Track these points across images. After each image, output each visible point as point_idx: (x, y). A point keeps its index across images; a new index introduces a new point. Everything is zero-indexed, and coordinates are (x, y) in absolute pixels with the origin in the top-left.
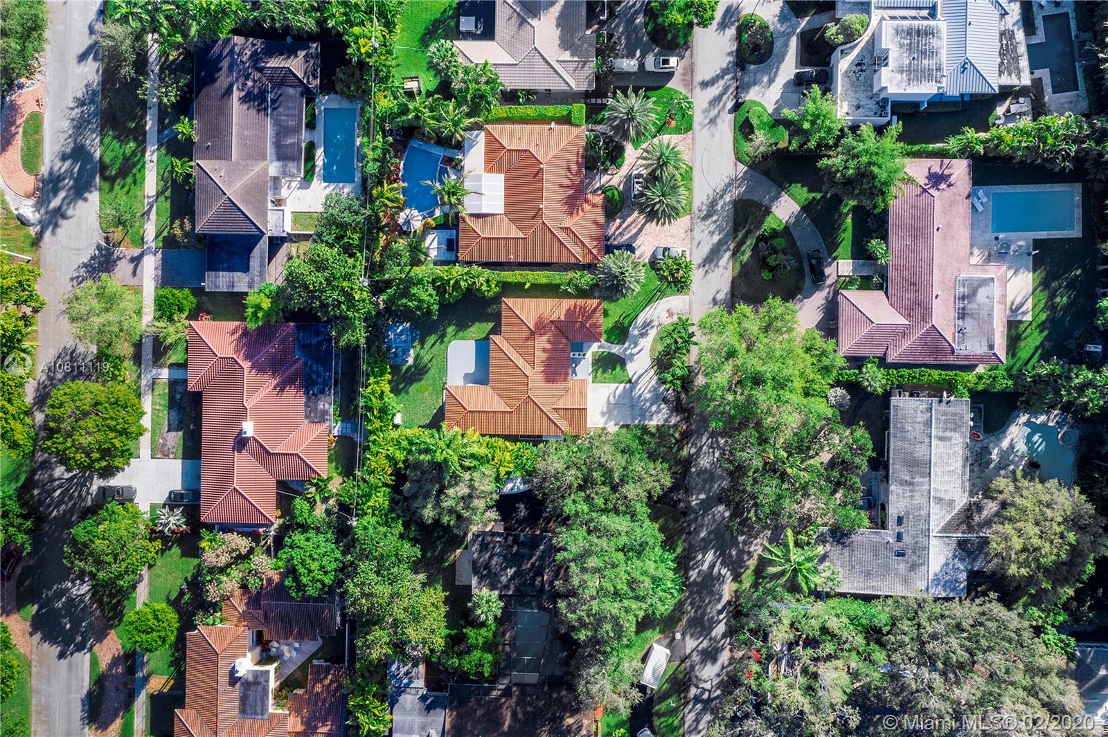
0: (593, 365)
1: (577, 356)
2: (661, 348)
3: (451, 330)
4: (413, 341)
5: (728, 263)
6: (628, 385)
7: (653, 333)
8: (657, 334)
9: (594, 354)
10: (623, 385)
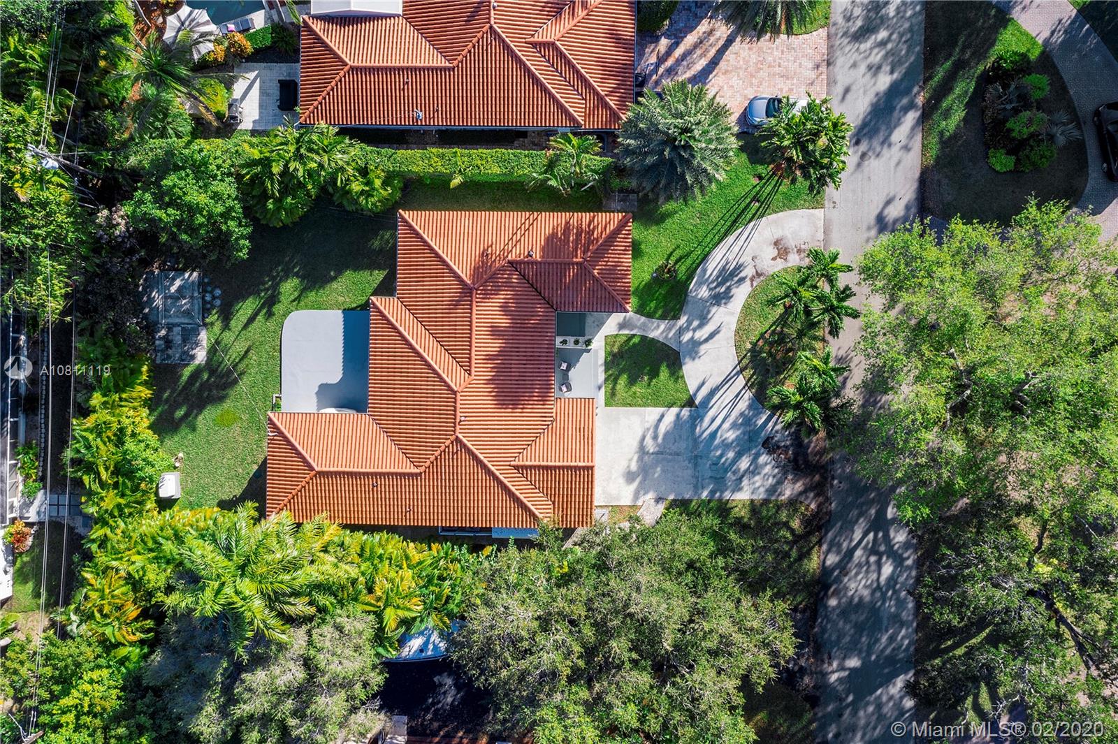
0: (608, 365)
1: (570, 345)
2: (760, 326)
3: (289, 287)
4: (205, 311)
5: (911, 136)
6: (686, 412)
7: (741, 294)
8: (753, 295)
9: (610, 340)
10: (674, 410)
